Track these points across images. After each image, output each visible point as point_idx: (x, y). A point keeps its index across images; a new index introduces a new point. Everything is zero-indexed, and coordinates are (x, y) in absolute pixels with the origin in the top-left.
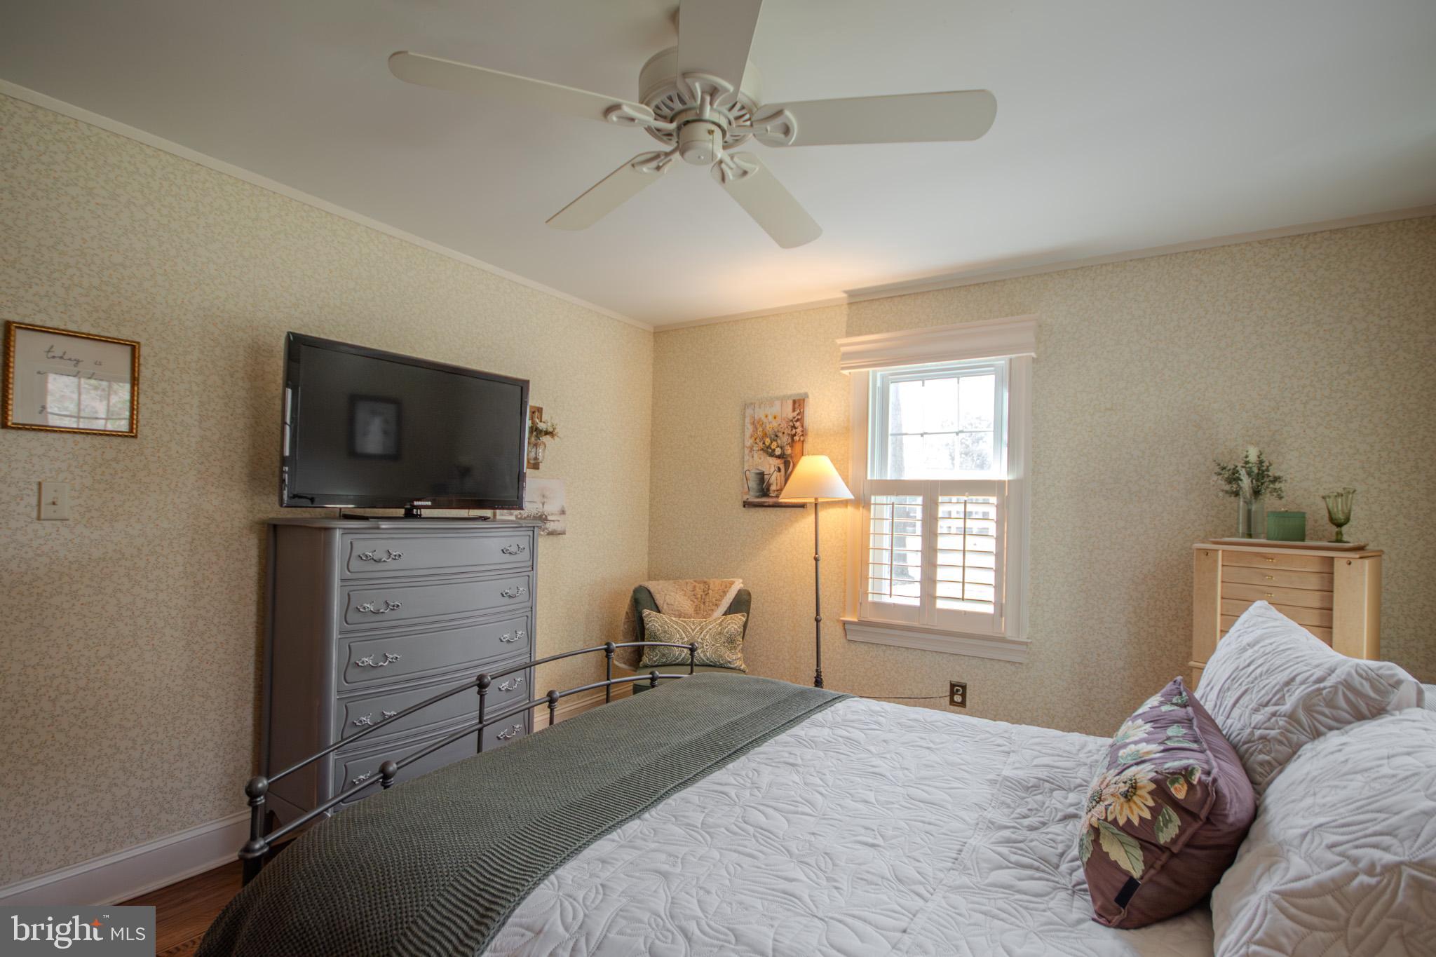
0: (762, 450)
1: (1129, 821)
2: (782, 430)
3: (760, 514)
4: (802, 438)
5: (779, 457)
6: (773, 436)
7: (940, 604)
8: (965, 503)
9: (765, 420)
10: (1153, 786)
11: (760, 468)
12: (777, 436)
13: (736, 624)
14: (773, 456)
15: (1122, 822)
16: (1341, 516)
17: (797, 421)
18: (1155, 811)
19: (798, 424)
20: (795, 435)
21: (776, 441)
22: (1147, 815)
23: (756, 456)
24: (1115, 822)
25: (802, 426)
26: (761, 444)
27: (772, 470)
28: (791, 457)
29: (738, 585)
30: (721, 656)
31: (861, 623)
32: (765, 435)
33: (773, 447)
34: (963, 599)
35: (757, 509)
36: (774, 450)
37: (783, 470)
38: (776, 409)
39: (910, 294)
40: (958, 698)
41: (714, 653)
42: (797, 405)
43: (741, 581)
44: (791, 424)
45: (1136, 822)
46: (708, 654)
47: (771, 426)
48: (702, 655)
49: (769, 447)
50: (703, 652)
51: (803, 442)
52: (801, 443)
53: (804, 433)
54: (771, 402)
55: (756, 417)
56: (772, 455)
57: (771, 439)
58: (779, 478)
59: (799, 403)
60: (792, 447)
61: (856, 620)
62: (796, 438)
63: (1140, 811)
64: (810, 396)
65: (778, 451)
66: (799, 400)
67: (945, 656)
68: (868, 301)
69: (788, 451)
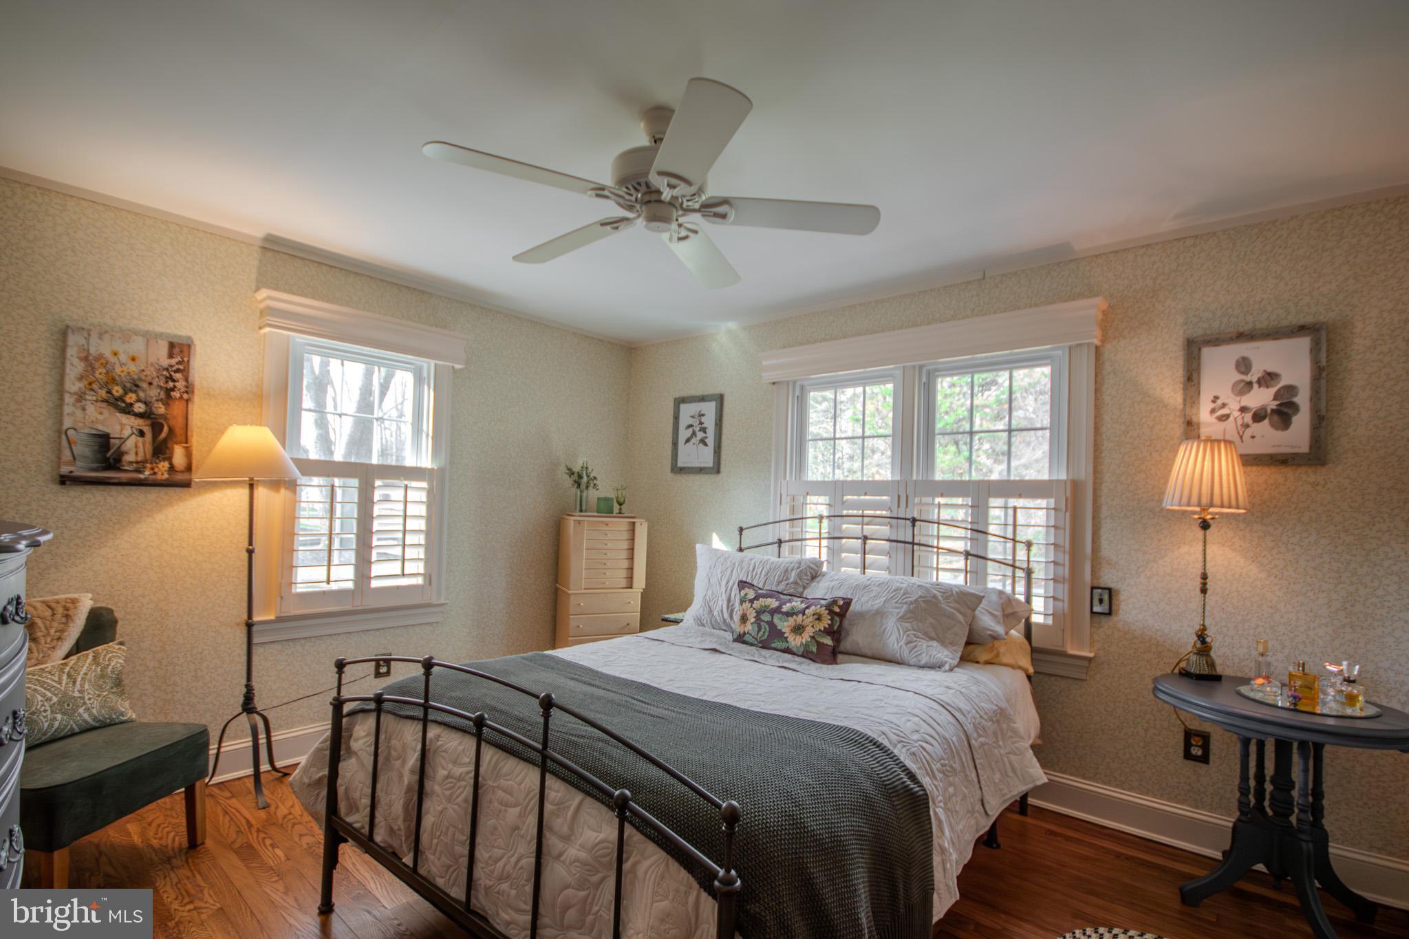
0: (106, 401)
1: (825, 628)
2: (149, 379)
3: (96, 496)
4: (185, 396)
5: (140, 416)
6: (128, 385)
7: (375, 584)
8: (406, 487)
9: (112, 359)
10: (827, 612)
11: (100, 427)
12: (137, 386)
13: (120, 658)
14: (128, 413)
15: (822, 629)
16: (622, 500)
17: (177, 371)
18: (832, 620)
19: (178, 376)
20: (173, 389)
21: (135, 392)
22: (830, 622)
23: (91, 409)
24: (820, 630)
25: (187, 380)
26: (103, 393)
27: (127, 432)
28: (166, 419)
29: (86, 603)
30: (112, 709)
31: (279, 620)
32: (114, 380)
33: (128, 400)
34: (403, 575)
35: (88, 487)
36: (131, 405)
37: (149, 436)
38: (137, 346)
39: (341, 269)
40: (383, 670)
41: (102, 707)
42: (176, 350)
43: (90, 595)
44: (165, 373)
45: (827, 626)
46: (94, 711)
47: (125, 369)
48: (86, 716)
49: (121, 399)
50: (87, 710)
51: (187, 401)
52: (184, 403)
53: (189, 389)
54: (127, 335)
55: (92, 350)
56: (128, 410)
57: (124, 388)
58: (140, 445)
59: (180, 349)
60: (166, 404)
61: (272, 617)
62: (176, 394)
63: (826, 622)
64: (196, 342)
65: (139, 408)
66: (181, 345)
67: (371, 632)
68: (288, 254)
69: (161, 409)
